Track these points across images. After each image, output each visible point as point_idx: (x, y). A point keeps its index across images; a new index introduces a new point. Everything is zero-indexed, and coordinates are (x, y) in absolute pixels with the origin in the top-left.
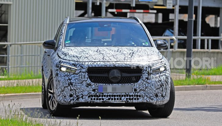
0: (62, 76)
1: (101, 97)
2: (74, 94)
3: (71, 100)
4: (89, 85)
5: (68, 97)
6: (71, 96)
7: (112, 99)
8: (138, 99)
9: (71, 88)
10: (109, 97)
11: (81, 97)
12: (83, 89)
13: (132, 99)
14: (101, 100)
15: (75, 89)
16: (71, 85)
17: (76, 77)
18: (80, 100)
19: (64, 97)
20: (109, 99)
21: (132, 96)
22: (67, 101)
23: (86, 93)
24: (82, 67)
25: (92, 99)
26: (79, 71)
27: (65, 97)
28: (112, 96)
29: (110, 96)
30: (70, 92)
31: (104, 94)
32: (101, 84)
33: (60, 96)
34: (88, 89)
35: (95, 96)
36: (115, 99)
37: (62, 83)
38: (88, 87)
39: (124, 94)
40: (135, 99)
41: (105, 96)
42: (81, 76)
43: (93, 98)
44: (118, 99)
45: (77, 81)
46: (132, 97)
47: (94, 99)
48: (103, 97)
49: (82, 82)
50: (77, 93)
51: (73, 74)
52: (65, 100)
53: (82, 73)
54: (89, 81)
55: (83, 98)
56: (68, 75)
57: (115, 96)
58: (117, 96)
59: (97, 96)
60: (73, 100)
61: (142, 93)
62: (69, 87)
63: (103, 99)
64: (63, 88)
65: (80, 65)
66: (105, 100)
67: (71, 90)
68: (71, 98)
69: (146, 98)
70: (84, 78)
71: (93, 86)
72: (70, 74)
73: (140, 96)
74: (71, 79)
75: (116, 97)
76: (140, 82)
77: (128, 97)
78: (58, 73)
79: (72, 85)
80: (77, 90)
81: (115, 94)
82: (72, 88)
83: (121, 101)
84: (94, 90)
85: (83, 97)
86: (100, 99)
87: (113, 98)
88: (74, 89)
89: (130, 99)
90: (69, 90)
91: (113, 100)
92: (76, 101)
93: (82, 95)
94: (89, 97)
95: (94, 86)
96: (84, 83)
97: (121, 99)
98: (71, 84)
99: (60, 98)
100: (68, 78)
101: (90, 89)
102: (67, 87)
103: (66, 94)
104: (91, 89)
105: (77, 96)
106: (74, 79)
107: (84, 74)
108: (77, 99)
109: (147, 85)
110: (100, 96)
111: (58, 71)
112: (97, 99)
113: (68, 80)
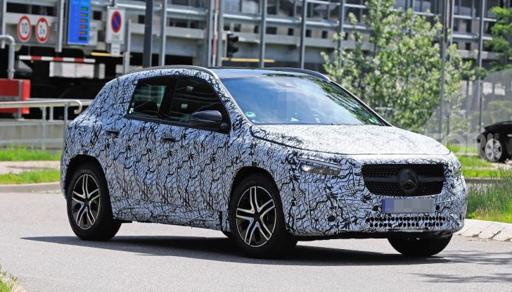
0: (310, 180)
1: (387, 222)
2: (337, 215)
3: (332, 228)
4: (366, 198)
5: (324, 221)
6: (331, 219)
7: (405, 225)
8: (441, 224)
9: (332, 205)
10: (400, 222)
11: (353, 222)
12: (356, 206)
13: (434, 224)
14: (388, 228)
15: (341, 206)
16: (332, 199)
17: (341, 184)
18: (350, 227)
19: (313, 221)
20: (400, 225)
21: (434, 219)
22: (320, 229)
23: (361, 214)
24: (354, 165)
25: (371, 225)
26: (347, 172)
27: (317, 220)
28: (405, 219)
29: (401, 219)
30: (330, 212)
31: (392, 216)
32: (387, 197)
33: (305, 219)
34: (365, 206)
35: (377, 219)
36: (409, 225)
37: (311, 196)
38: (365, 202)
39: (422, 215)
40: (437, 225)
41: (393, 219)
42: (352, 182)
43: (374, 223)
44: (413, 224)
45: (344, 190)
46: (433, 221)
47: (376, 225)
48: (391, 222)
49: (355, 193)
50: (344, 213)
51: (332, 178)
52: (317, 227)
53: (355, 177)
54: (366, 192)
55: (356, 224)
56: (324, 180)
57: (408, 219)
58: (412, 219)
59: (381, 219)
60: (337, 226)
61: (446, 213)
62: (329, 203)
63: (390, 225)
64: (315, 203)
65: (347, 161)
66: (393, 226)
67: (332, 208)
68: (332, 223)
69: (451, 222)
70: (359, 185)
71: (374, 201)
72: (325, 177)
73: (444, 219)
74: (332, 187)
75: (411, 222)
76: (443, 192)
77: (428, 221)
78: (298, 175)
79: (335, 198)
80: (345, 209)
81: (409, 215)
82: (335, 205)
83: (418, 228)
84: (375, 209)
85: (358, 222)
86: (385, 225)
87: (406, 222)
88: (339, 207)
89: (430, 225)
90: (328, 208)
91: (406, 227)
92: (344, 229)
93: (356, 217)
94: (368, 220)
95: (376, 200)
96: (359, 195)
97: (417, 225)
98: (334, 196)
99: (303, 223)
100: (324, 186)
101: (368, 206)
102: (323, 202)
103: (319, 215)
104: (371, 207)
105: (345, 220)
106: (338, 186)
107: (358, 178)
108: (345, 226)
109: (452, 198)
110: (385, 219)
111: (296, 172)
112: (381, 225)
113: (325, 188)
